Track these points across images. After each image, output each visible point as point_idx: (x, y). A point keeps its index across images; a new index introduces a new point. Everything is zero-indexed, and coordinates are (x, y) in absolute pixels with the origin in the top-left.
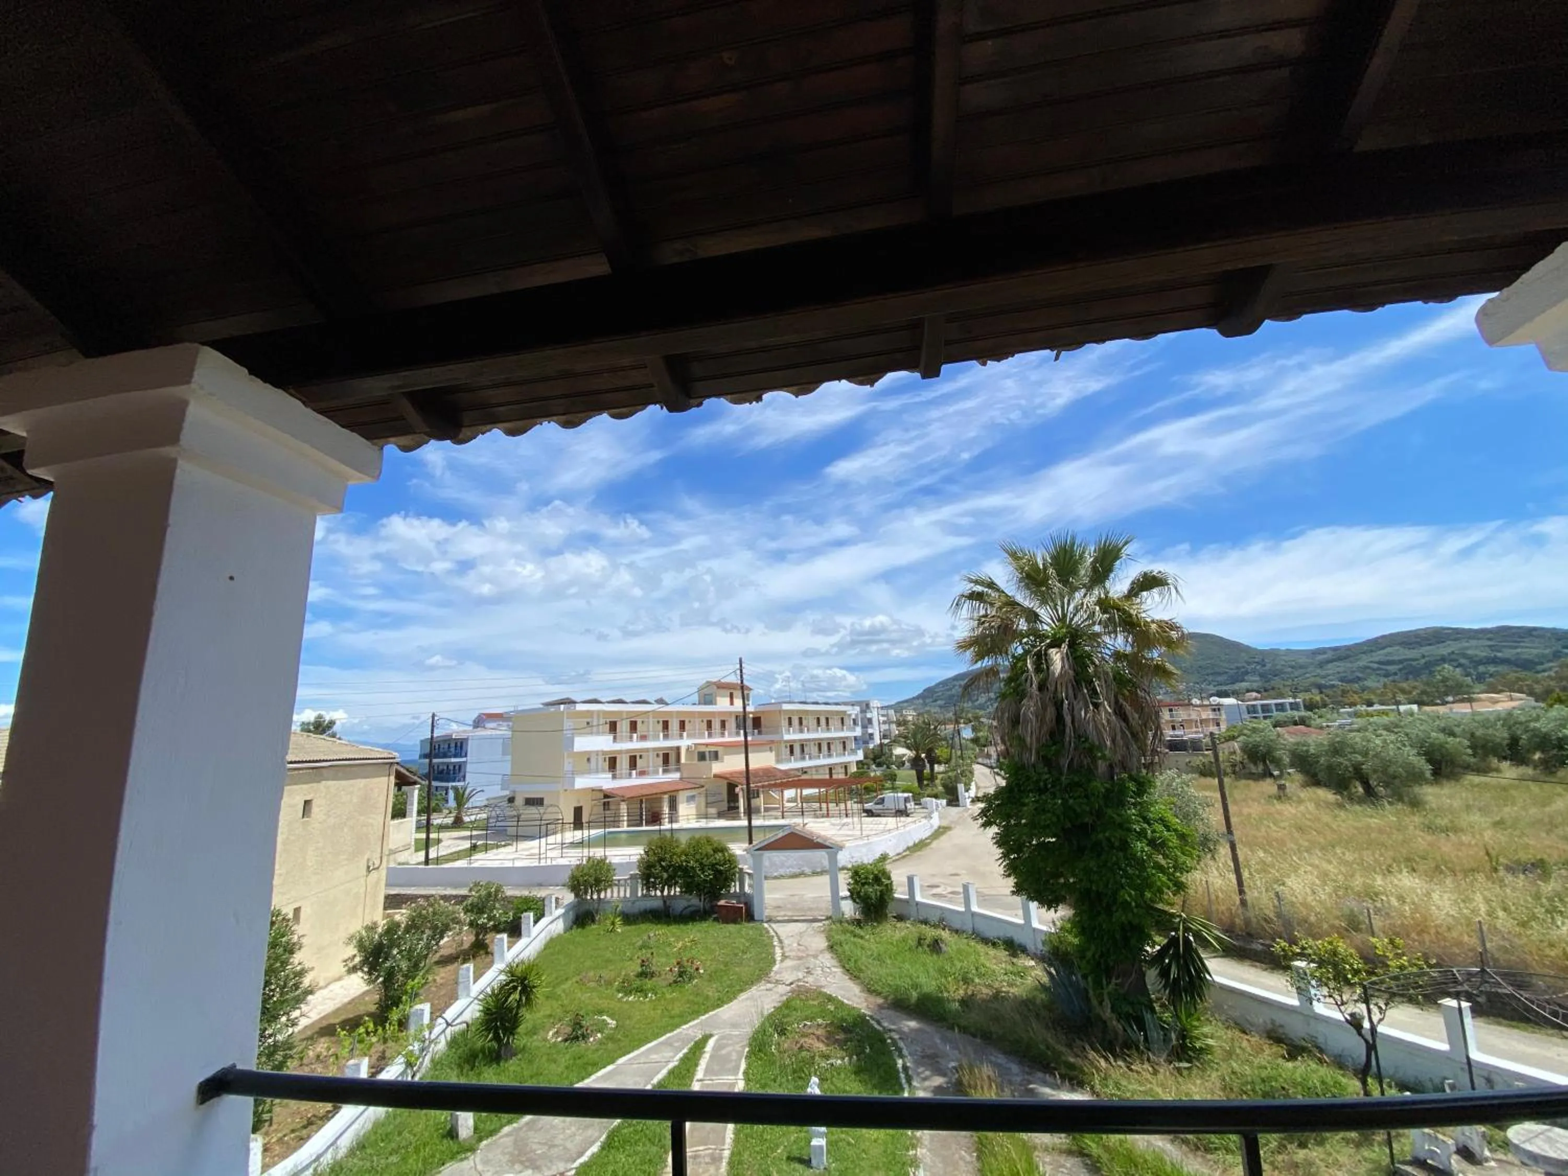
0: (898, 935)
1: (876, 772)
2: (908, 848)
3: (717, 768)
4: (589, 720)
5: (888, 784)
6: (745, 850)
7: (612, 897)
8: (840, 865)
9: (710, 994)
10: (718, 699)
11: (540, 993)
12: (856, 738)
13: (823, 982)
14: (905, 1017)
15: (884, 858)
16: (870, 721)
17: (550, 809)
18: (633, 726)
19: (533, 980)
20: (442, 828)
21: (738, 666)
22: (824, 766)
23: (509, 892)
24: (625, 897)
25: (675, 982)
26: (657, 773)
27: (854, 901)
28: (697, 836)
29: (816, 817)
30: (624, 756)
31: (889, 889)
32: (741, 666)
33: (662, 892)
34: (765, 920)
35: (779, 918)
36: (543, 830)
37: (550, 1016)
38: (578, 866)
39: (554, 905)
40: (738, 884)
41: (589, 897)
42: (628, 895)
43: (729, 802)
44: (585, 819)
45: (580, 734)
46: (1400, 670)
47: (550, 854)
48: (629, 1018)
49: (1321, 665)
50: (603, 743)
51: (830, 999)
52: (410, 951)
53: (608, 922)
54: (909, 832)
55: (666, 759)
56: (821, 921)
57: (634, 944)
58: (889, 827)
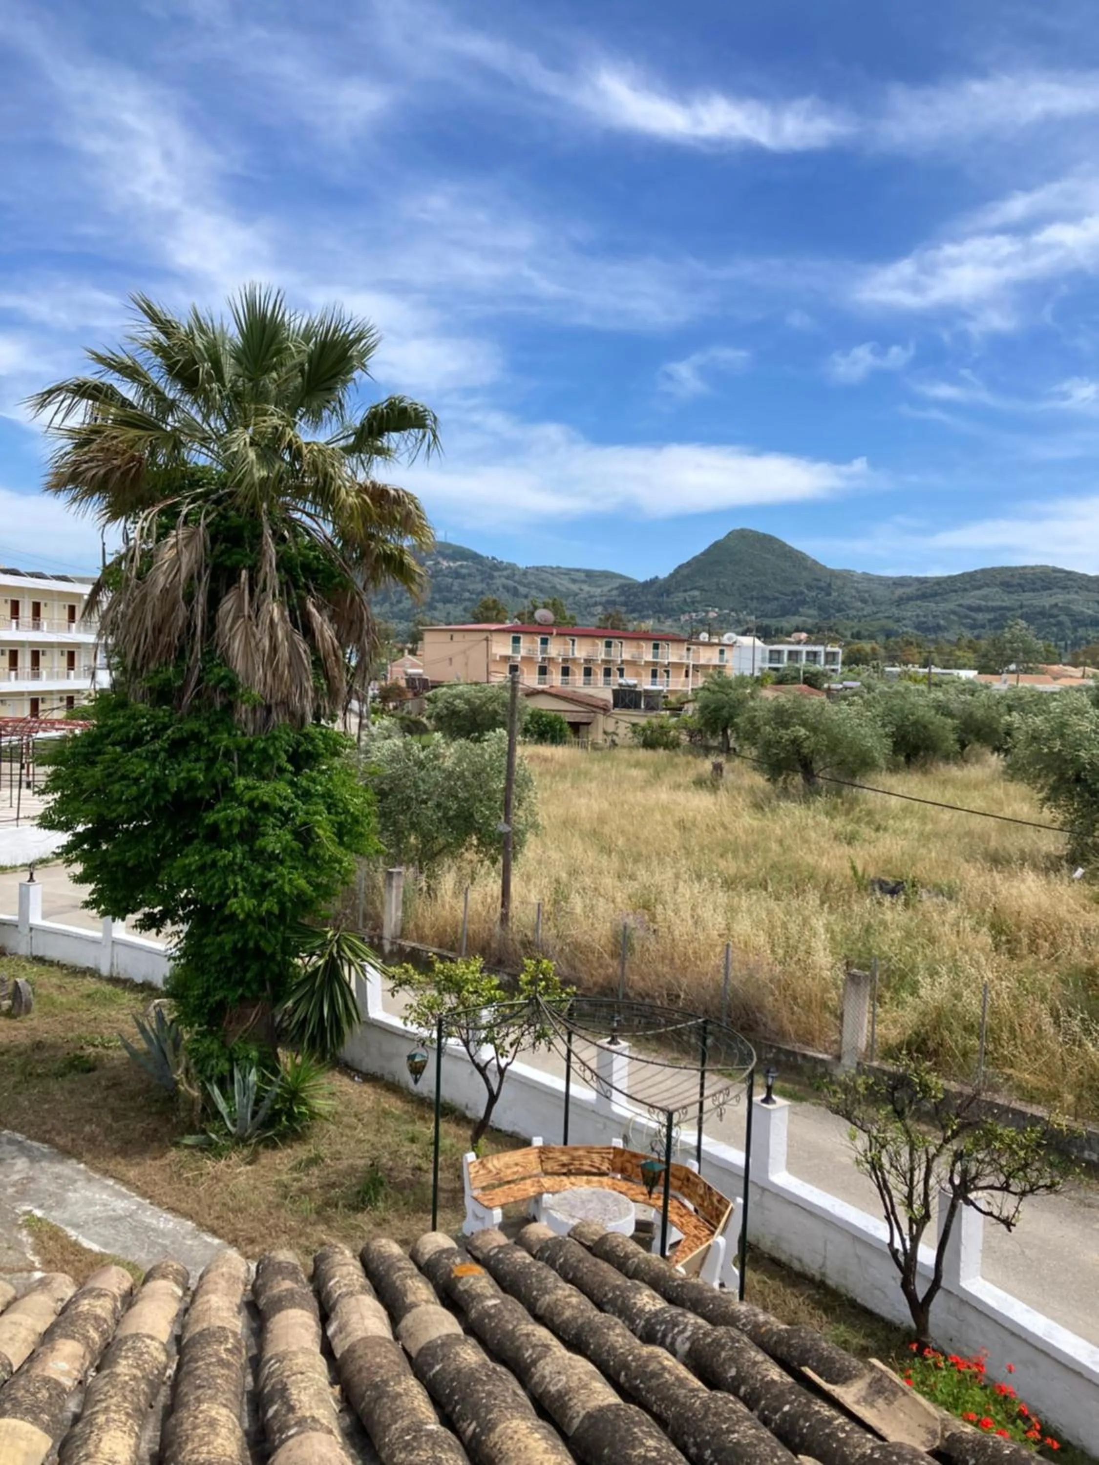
46: (990, 621)
49: (900, 602)
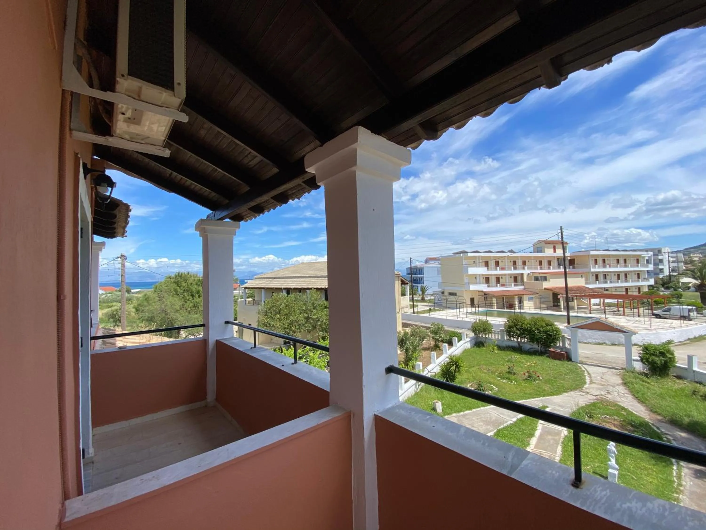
0: (676, 387)
1: (663, 292)
2: (689, 339)
3: (546, 285)
4: (474, 260)
5: (675, 300)
6: (565, 327)
7: (492, 337)
8: (633, 343)
9: (546, 389)
10: (546, 249)
11: (463, 369)
12: (648, 272)
13: (618, 399)
14: (679, 430)
15: (669, 342)
16: (661, 261)
17: (460, 298)
18: (497, 263)
19: (460, 363)
20: (417, 301)
21: (560, 231)
22: (622, 287)
23: (446, 328)
24: (498, 338)
25: (526, 379)
26: (511, 286)
27: (644, 363)
28: (536, 317)
29: (614, 314)
30: (493, 277)
31: (672, 360)
32: (562, 230)
33: (517, 339)
34: (578, 362)
35: (588, 363)
36: (458, 306)
37: (468, 379)
38: (475, 322)
39: (465, 336)
40: (561, 342)
41: (481, 336)
42: (500, 338)
43: (554, 302)
44: (476, 302)
45: (471, 267)
47: (461, 316)
48: (504, 389)
50: (482, 270)
51: (623, 409)
52: (412, 343)
53: (491, 348)
54: (691, 329)
55: (515, 279)
56: (617, 369)
57: (504, 359)
58: (674, 325)
